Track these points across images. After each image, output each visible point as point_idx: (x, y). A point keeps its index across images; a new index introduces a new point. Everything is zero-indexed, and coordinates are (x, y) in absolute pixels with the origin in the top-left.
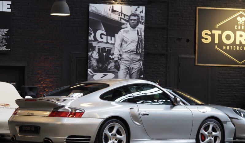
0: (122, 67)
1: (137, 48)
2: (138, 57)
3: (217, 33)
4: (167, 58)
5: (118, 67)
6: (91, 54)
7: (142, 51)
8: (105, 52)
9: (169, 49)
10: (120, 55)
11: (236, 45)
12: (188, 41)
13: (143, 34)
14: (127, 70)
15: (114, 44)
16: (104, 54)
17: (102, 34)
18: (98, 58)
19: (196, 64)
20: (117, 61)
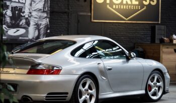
0: (32, 23)
1: (44, 7)
2: (45, 15)
4: (68, 16)
5: (28, 24)
6: (6, 12)
7: (48, 10)
8: (17, 10)
9: (70, 8)
10: (30, 13)
12: (85, 1)
14: (36, 26)
15: (25, 4)
16: (17, 12)
18: (11, 15)
19: (92, 20)
20: (27, 18)
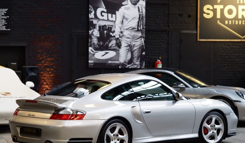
0: (124, 44)
1: (138, 25)
2: (140, 34)
3: (218, 7)
4: (168, 35)
5: (119, 45)
6: (92, 32)
7: (143, 28)
8: (106, 30)
9: (170, 25)
10: (122, 32)
11: (239, 20)
12: (190, 16)
13: (144, 10)
14: (128, 48)
15: (115, 22)
16: (105, 32)
17: (103, 12)
18: (99, 36)
19: (198, 40)
20: (118, 38)
